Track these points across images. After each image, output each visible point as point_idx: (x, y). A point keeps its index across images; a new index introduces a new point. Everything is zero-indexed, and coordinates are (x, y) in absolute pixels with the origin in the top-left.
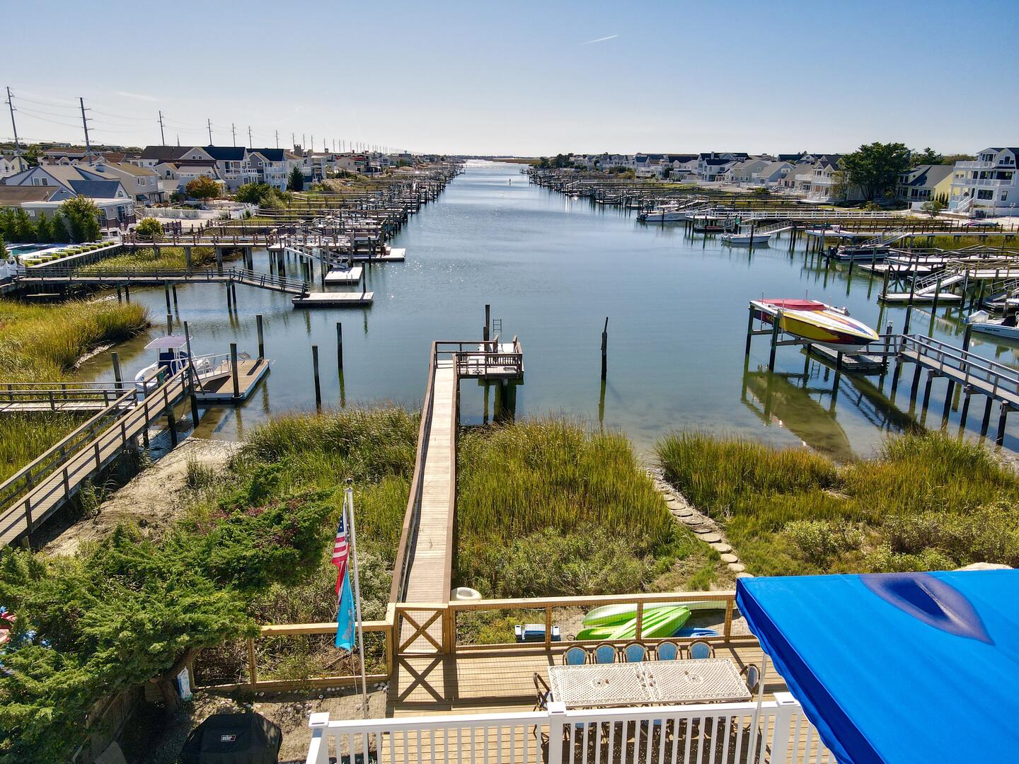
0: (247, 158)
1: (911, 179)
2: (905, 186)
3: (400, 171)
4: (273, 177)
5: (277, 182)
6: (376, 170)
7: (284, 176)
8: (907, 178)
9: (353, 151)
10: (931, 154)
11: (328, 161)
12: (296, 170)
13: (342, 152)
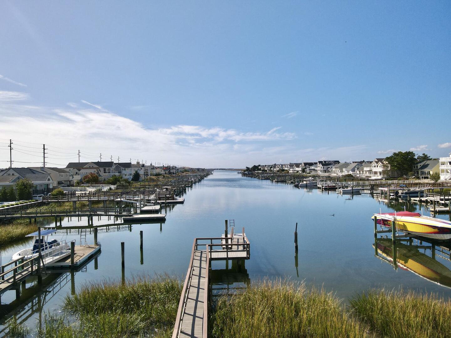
0: (114, 167)
1: (419, 167)
2: (417, 170)
3: (184, 174)
4: (126, 175)
5: (127, 177)
6: (173, 173)
7: (131, 175)
8: (417, 167)
9: (163, 166)
10: (426, 156)
11: (152, 169)
12: (136, 172)
13: (159, 166)
